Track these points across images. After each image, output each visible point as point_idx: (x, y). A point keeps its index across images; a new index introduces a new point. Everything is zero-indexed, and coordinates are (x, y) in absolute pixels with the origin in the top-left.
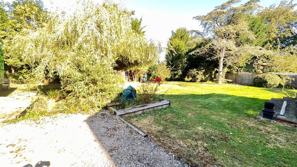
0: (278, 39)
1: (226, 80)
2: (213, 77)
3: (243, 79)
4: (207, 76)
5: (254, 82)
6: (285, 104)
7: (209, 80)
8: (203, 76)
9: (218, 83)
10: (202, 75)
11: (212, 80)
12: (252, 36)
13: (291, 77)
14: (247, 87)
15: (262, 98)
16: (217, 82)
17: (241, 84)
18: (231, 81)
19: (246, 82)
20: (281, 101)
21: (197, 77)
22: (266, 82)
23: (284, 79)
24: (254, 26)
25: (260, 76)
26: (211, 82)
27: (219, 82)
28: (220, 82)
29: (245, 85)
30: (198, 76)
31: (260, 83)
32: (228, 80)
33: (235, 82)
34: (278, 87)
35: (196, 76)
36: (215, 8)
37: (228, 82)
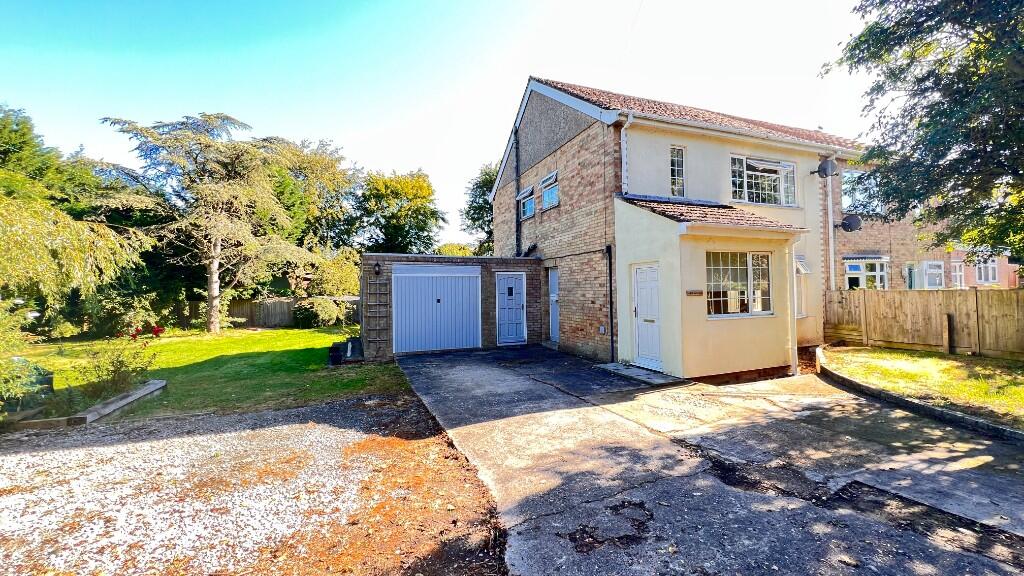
0: (323, 220)
1: (231, 319)
2: (186, 313)
3: (268, 312)
4: (165, 312)
5: (295, 318)
6: (350, 345)
7: (171, 324)
8: (152, 313)
9: (209, 330)
10: (147, 310)
11: (183, 323)
12: (283, 218)
13: (351, 303)
14: (281, 332)
15: (319, 347)
16: (205, 326)
17: (266, 325)
18: (243, 320)
19: (277, 321)
20: (345, 345)
21: (127, 319)
22: (317, 316)
23: (343, 307)
24: (282, 193)
25: (305, 304)
26: (178, 331)
27: (212, 327)
28: (215, 327)
29: (275, 327)
30: (131, 314)
31: (305, 319)
32: (236, 319)
33: (252, 323)
34: (335, 324)
35: (122, 314)
36: (185, 120)
37: (236, 325)
